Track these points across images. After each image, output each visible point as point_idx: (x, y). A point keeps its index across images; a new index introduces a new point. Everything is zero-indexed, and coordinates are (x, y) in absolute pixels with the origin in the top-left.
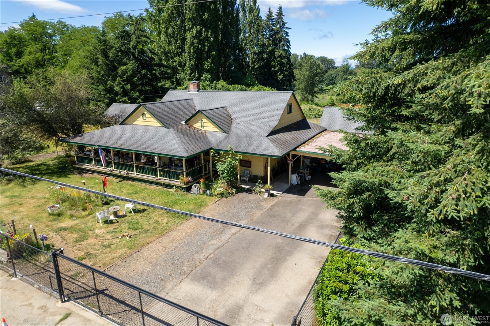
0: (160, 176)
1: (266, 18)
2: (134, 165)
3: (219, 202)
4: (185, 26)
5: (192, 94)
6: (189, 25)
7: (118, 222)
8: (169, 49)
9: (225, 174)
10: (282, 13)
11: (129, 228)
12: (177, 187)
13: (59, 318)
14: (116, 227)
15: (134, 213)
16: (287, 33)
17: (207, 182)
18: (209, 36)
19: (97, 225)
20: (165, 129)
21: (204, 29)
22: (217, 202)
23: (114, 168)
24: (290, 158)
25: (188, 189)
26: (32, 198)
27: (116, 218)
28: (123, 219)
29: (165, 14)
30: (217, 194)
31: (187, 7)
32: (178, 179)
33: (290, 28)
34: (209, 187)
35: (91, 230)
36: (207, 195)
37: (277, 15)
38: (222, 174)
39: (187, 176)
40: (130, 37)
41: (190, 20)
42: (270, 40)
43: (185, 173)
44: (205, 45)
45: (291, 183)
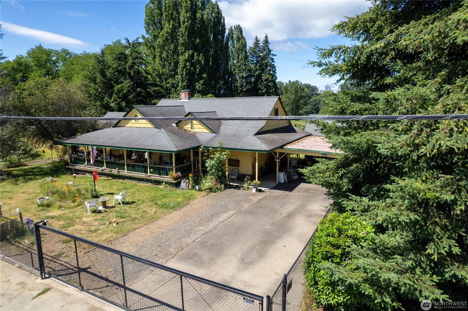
0: (150, 173)
1: (253, 46)
2: (125, 163)
3: (208, 196)
4: (178, 50)
5: (183, 102)
6: (182, 49)
7: (106, 212)
8: (163, 72)
9: (214, 170)
10: (268, 42)
11: (117, 217)
12: (166, 183)
13: (36, 293)
14: (104, 216)
15: (123, 204)
16: (273, 59)
17: (196, 178)
18: (200, 59)
19: (85, 214)
20: (156, 129)
21: (196, 53)
22: (205, 196)
23: (105, 168)
24: (278, 156)
25: (178, 185)
26: (23, 193)
27: (104, 209)
28: (112, 209)
29: (160, 40)
30: (206, 189)
31: (180, 33)
32: (167, 175)
33: (276, 55)
34: (198, 182)
35: (78, 218)
36: (196, 190)
37: (264, 44)
38: (211, 170)
39: (176, 171)
40: (126, 58)
41: (183, 44)
42: (257, 65)
43: (174, 169)
44: (197, 68)
45: (278, 182)
